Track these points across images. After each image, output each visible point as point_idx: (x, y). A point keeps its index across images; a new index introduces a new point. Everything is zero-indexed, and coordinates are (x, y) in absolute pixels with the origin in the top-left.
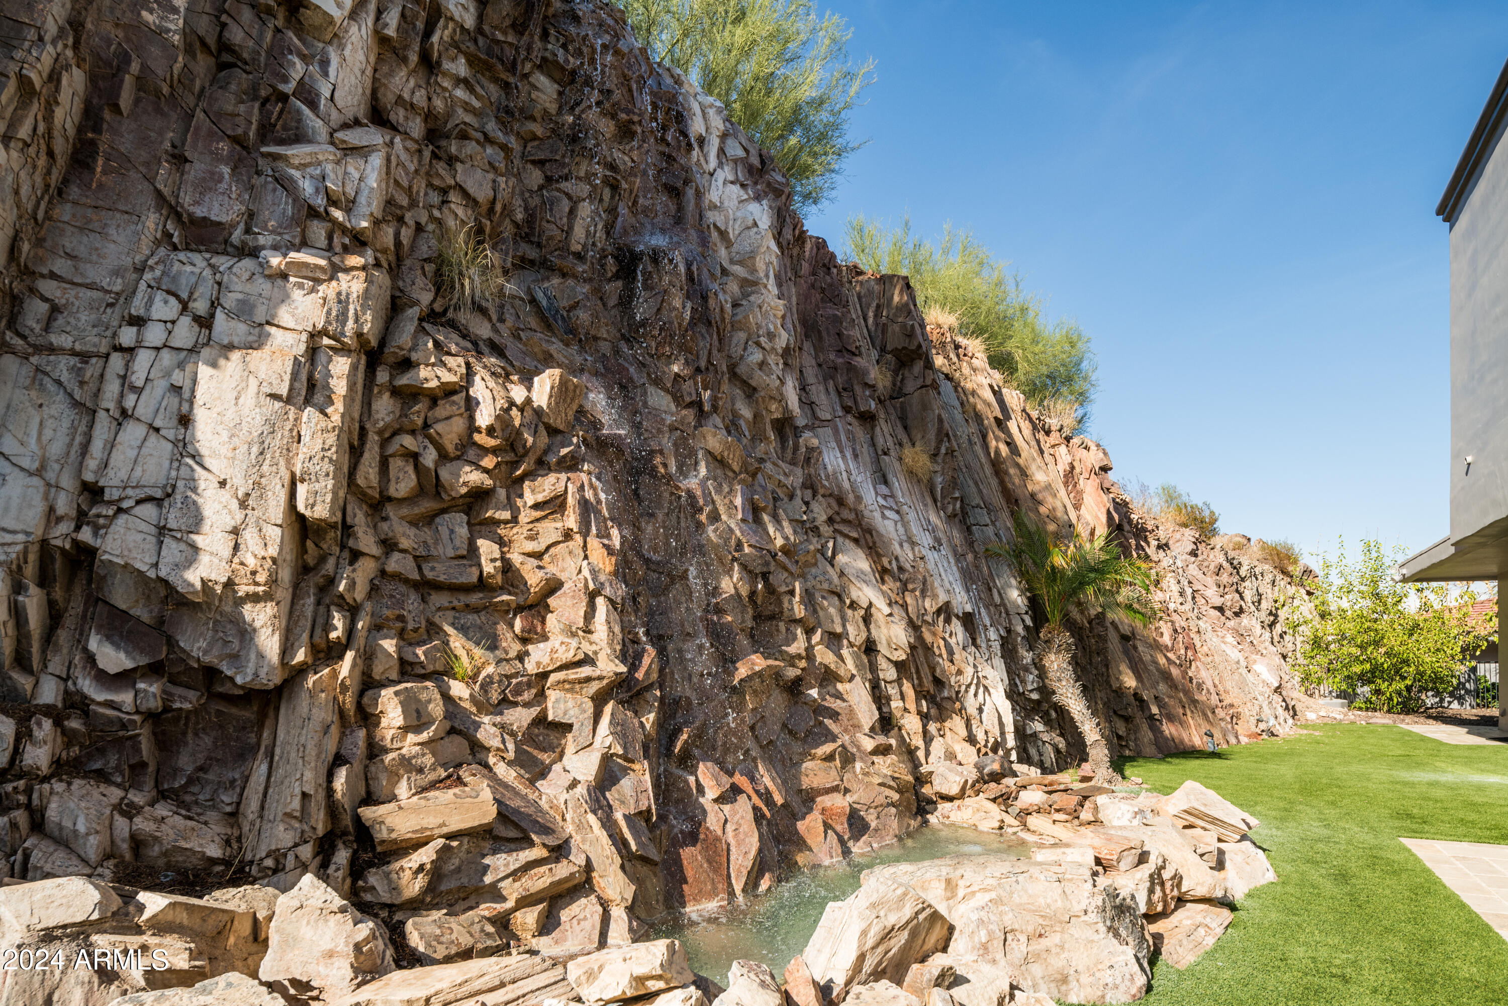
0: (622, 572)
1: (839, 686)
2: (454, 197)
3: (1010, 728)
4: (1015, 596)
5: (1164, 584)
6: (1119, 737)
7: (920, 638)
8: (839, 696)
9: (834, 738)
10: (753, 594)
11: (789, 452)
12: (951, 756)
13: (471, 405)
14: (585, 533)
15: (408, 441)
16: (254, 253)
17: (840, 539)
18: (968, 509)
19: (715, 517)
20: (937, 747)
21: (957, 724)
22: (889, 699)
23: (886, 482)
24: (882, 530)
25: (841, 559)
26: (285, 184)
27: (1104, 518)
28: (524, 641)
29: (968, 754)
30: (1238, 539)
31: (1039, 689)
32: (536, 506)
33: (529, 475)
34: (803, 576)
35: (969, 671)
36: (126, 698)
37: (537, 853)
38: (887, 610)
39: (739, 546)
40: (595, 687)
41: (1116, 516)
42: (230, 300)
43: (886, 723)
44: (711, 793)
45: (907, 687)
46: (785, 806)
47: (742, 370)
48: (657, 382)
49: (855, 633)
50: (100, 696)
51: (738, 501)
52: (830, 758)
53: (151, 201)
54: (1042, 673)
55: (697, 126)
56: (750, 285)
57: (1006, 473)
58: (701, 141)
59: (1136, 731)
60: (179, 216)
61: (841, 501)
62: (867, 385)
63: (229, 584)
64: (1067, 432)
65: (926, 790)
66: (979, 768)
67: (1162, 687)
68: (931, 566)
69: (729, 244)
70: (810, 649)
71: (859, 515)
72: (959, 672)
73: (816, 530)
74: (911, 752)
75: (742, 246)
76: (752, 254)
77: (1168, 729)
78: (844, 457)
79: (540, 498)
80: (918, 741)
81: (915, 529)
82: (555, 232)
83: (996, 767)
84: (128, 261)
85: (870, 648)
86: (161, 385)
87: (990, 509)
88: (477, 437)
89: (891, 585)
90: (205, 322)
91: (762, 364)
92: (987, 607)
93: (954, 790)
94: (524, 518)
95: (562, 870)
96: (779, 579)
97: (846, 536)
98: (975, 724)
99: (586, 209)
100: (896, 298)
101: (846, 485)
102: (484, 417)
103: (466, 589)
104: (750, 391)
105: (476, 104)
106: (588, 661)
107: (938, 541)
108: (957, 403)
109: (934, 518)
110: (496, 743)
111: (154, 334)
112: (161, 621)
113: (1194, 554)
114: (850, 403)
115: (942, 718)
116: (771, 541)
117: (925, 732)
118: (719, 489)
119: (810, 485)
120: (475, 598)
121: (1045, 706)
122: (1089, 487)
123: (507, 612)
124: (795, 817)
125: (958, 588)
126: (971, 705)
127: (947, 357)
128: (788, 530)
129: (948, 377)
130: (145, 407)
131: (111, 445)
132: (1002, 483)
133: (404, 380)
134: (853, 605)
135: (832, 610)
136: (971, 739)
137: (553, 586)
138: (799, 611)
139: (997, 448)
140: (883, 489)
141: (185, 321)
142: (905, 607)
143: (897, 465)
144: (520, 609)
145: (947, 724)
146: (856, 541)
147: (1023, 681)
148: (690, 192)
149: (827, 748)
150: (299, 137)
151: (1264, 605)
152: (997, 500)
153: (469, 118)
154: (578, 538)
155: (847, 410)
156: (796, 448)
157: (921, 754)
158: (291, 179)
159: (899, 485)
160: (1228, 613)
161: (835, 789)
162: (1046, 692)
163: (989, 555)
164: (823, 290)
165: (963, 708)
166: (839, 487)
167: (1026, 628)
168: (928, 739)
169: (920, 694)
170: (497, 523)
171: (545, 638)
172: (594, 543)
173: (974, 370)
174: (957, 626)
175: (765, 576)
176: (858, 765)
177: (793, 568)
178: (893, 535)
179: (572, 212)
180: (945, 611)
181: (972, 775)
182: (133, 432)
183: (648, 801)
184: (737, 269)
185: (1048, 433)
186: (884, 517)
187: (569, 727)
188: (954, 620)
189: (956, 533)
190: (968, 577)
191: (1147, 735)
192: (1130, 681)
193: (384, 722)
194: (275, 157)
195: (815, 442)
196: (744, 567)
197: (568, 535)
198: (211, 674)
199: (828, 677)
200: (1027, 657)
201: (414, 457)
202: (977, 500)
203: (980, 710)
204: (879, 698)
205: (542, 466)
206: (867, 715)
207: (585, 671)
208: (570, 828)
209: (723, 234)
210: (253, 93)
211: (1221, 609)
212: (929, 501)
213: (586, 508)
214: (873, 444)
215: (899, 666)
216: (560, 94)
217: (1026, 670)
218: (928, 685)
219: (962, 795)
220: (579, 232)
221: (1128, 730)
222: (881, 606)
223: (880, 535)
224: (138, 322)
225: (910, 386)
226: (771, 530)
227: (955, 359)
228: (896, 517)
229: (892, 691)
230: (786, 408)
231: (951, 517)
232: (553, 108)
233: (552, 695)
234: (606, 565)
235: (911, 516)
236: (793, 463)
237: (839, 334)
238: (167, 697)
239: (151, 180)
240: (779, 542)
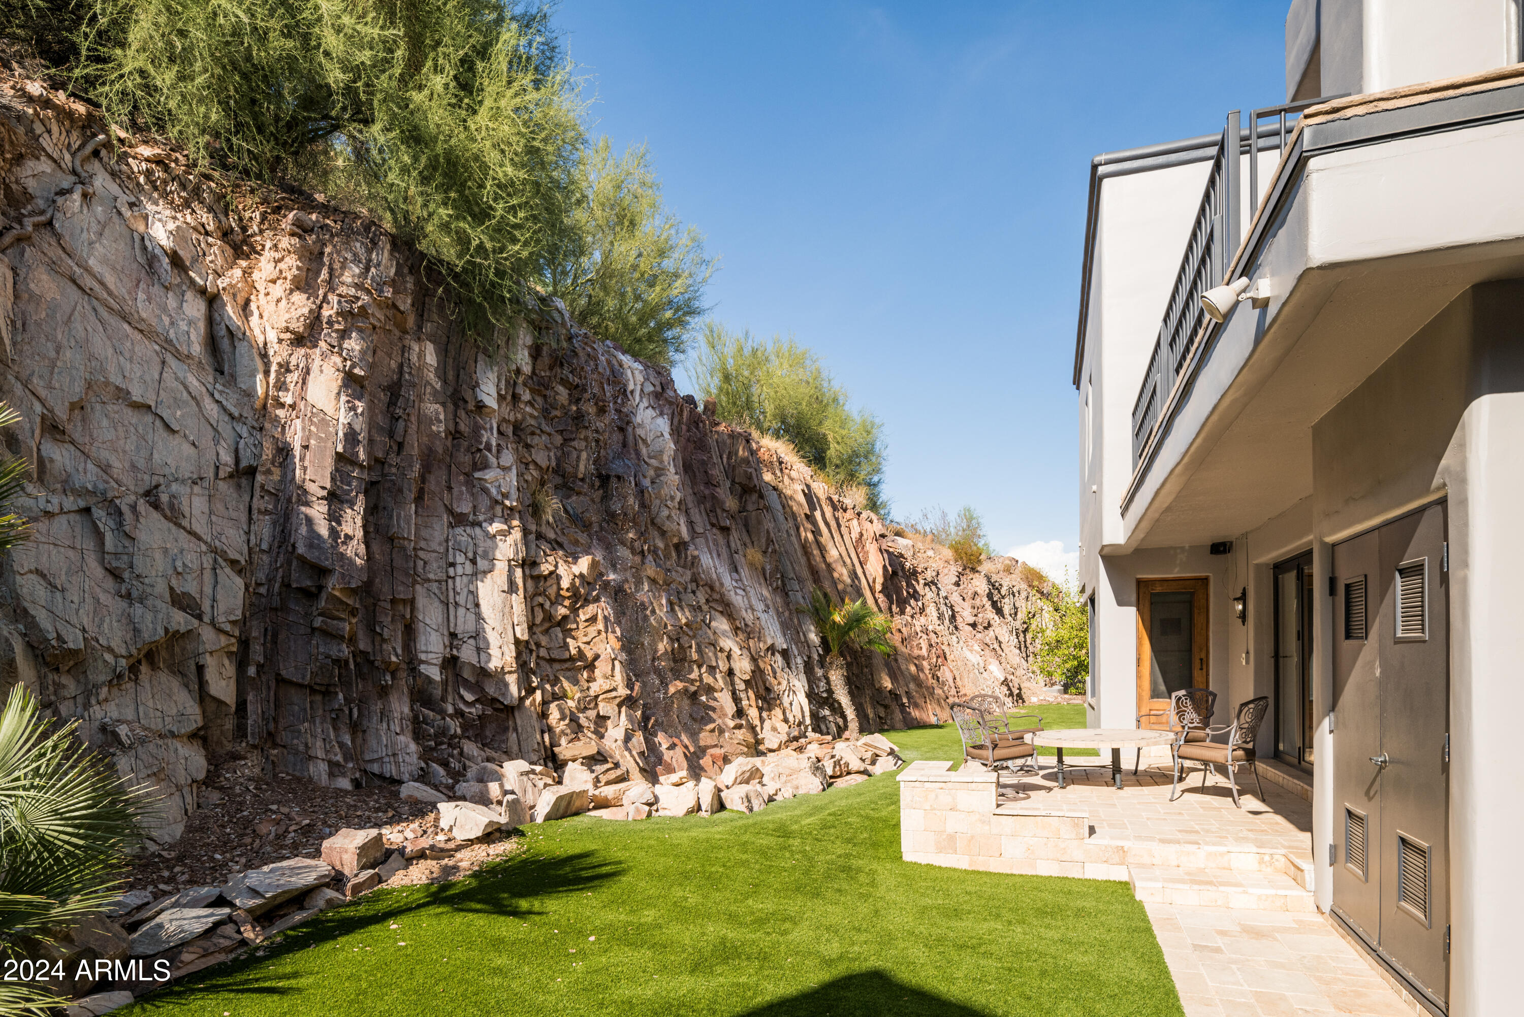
0: (623, 648)
1: (716, 694)
2: (531, 467)
3: (807, 714)
4: (814, 637)
5: (928, 611)
6: (880, 718)
7: (757, 666)
8: (715, 699)
9: (714, 721)
10: (673, 650)
11: (682, 560)
12: (774, 729)
13: (559, 578)
14: (606, 632)
15: (540, 599)
16: (479, 525)
17: (713, 612)
18: (786, 581)
19: (653, 612)
20: (767, 724)
21: (777, 712)
22: (741, 700)
23: (737, 571)
24: (735, 603)
25: (713, 624)
26: (485, 491)
27: (881, 572)
28: (588, 681)
29: (783, 728)
30: (1007, 562)
31: (826, 691)
32: (586, 621)
33: (582, 606)
34: (694, 637)
35: (785, 683)
36: (473, 710)
37: (610, 765)
38: (739, 652)
39: (666, 625)
40: (618, 700)
41: (890, 569)
42: (480, 551)
43: (740, 713)
44: (665, 746)
45: (751, 694)
46: (694, 753)
47: (658, 521)
48: (623, 543)
49: (723, 666)
50: (467, 710)
51: (664, 601)
52: (713, 731)
53: (442, 509)
54: (828, 682)
55: (631, 387)
56: (660, 471)
57: (812, 554)
58: (632, 392)
59: (893, 713)
60: (452, 514)
61: (712, 588)
62: (724, 510)
63: (503, 668)
64: (858, 509)
65: (761, 747)
66: (788, 734)
67: (912, 686)
68: (763, 623)
69: (647, 446)
70: (700, 676)
71: (722, 595)
72: (779, 684)
73: (700, 608)
74: (752, 728)
75: (655, 447)
76: (661, 452)
77: (915, 713)
78: (712, 558)
79: (588, 617)
80: (757, 722)
81: (754, 602)
82: (570, 469)
83: (796, 733)
84: (442, 538)
85: (731, 673)
86: (465, 590)
87: (800, 580)
88: (562, 592)
89: (741, 636)
90: (474, 562)
91: (669, 517)
92: (796, 644)
93: (775, 746)
94: (581, 627)
95: (619, 772)
96: (684, 640)
97: (716, 610)
98: (788, 712)
99: (584, 455)
100: (741, 452)
101: (714, 576)
102: (565, 583)
103: (565, 661)
104: (663, 533)
105: (536, 414)
106: (615, 689)
107: (767, 606)
108: (780, 507)
109: (765, 593)
110: (586, 724)
111: (459, 570)
112: (478, 682)
113: (957, 584)
114: (714, 521)
115: (770, 710)
116: (679, 620)
117: (761, 717)
118: (655, 598)
119: (695, 580)
120: (567, 665)
121: (831, 700)
122: (872, 549)
123: (579, 669)
124: (699, 758)
125: (779, 634)
126: (786, 701)
127: (774, 474)
128: (688, 614)
129: (775, 489)
130: (461, 599)
131: (456, 617)
132: (809, 560)
133: (536, 573)
134: (722, 650)
135: (711, 654)
136: (786, 720)
137: (597, 657)
138: (695, 656)
139: (806, 537)
140: (735, 575)
141: (468, 562)
142: (749, 649)
143: (743, 559)
144: (585, 668)
145: (773, 712)
146: (721, 612)
147: (818, 687)
148: (630, 429)
149: (711, 726)
150: (486, 466)
151: (1019, 615)
152: (805, 573)
153: (533, 422)
154: (604, 634)
155: (713, 525)
156: (686, 557)
157: (758, 729)
158: (488, 489)
159: (744, 572)
160: (980, 628)
161: (716, 746)
162: (830, 692)
163: (799, 611)
164: (695, 442)
165: (781, 703)
166: (711, 579)
167: (819, 655)
168: (762, 720)
169: (758, 697)
170: (571, 630)
171: (595, 680)
172: (611, 636)
173: (792, 480)
174: (778, 657)
175: (678, 640)
176: (727, 734)
177: (691, 633)
178: (742, 605)
179: (578, 457)
180: (772, 649)
181: (784, 738)
182: (461, 611)
183: (644, 747)
184: (653, 462)
185: (845, 510)
186: (736, 594)
187: (609, 718)
188: (777, 654)
189: (778, 600)
190: (785, 627)
191: (898, 716)
192: (887, 684)
193: (551, 717)
194: (480, 479)
195: (696, 553)
196: (669, 637)
197: (599, 632)
198: (494, 700)
199: (710, 690)
200: (819, 672)
201: (542, 605)
202: (792, 575)
203: (791, 704)
204: (736, 700)
205: (587, 602)
206: (730, 708)
207: (614, 694)
208: (618, 757)
209: (644, 441)
210: (468, 450)
211: (974, 625)
212: (762, 581)
213: (606, 618)
214: (729, 546)
215: (747, 682)
216: (570, 395)
217: (819, 680)
218: (762, 691)
219: (779, 749)
220: (582, 468)
221: (887, 714)
222: (736, 651)
223: (734, 606)
224: (453, 565)
225: (750, 507)
226: (680, 615)
227: (779, 474)
228: (743, 593)
229: (743, 695)
230: (681, 537)
231: (775, 590)
232: (566, 403)
233: (601, 705)
234: (618, 645)
235: (752, 593)
236: (684, 567)
237: (706, 472)
238: (483, 710)
239: (442, 499)
240: (684, 621)
